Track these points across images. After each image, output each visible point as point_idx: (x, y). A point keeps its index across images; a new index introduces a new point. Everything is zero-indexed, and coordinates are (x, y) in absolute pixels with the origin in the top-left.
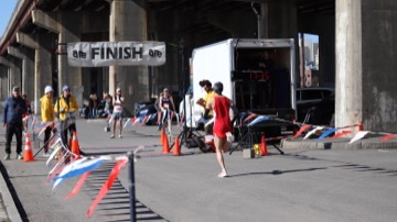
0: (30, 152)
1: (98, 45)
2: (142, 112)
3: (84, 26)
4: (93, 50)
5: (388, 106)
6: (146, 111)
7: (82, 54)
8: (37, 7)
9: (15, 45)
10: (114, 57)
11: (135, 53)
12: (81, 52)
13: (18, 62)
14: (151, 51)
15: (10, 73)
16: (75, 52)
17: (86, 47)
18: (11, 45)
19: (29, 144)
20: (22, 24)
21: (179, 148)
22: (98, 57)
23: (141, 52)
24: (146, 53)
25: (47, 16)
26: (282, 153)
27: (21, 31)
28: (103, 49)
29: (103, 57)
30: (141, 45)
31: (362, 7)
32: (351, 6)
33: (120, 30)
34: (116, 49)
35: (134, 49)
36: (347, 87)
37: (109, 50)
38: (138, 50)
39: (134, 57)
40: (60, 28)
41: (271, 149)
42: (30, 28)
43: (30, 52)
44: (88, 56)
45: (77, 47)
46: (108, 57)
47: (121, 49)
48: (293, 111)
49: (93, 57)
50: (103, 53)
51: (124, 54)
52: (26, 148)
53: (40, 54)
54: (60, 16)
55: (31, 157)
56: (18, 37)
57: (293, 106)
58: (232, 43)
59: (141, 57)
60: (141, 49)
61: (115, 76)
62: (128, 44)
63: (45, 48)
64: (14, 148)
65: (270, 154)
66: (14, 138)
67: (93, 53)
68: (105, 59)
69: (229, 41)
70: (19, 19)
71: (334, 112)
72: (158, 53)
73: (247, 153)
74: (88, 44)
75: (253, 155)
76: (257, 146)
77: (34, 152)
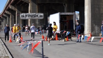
0: (11, 40)
1: (27, 14)
2: (37, 30)
3: (22, 9)
4: (26, 15)
5: (97, 29)
6: (38, 30)
7: (23, 16)
8: (11, 5)
9: (5, 14)
11: (36, 16)
13: (6, 18)
14: (40, 15)
15: (4, 21)
16: (22, 16)
17: (24, 14)
18: (4, 14)
19: (11, 38)
20: (7, 9)
21: (47, 39)
22: (27, 17)
23: (38, 16)
24: (39, 16)
25: (13, 7)
26: (72, 40)
27: (7, 10)
28: (28, 15)
30: (38, 14)
31: (91, 5)
32: (88, 5)
33: (31, 10)
36: (87, 24)
37: (30, 15)
38: (37, 15)
40: (16, 10)
41: (69, 39)
42: (9, 10)
43: (9, 16)
44: (25, 17)
45: (22, 14)
48: (74, 30)
49: (26, 17)
51: (34, 16)
52: (10, 39)
53: (11, 16)
54: (16, 7)
55: (11, 41)
56: (6, 12)
57: (74, 29)
58: (59, 14)
60: (38, 15)
61: (30, 21)
62: (34, 14)
63: (13, 14)
64: (7, 39)
65: (69, 41)
66: (7, 37)
67: (26, 16)
69: (59, 13)
70: (6, 7)
71: (84, 30)
72: (42, 16)
73: (63, 40)
74: (25, 14)
75: (65, 41)
76: (66, 39)
77: (12, 40)
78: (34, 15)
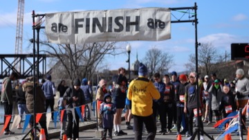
10: (102, 29)
12: (60, 25)
16: (54, 25)
23: (137, 23)
28: (88, 20)
29: (87, 31)
34: (104, 19)
35: (128, 18)
38: (133, 20)
39: (128, 30)
46: (94, 31)
47: (111, 19)
50: (88, 26)
51: (115, 26)
59: (137, 29)
60: (138, 18)
68: (91, 34)
78: (117, 19)
